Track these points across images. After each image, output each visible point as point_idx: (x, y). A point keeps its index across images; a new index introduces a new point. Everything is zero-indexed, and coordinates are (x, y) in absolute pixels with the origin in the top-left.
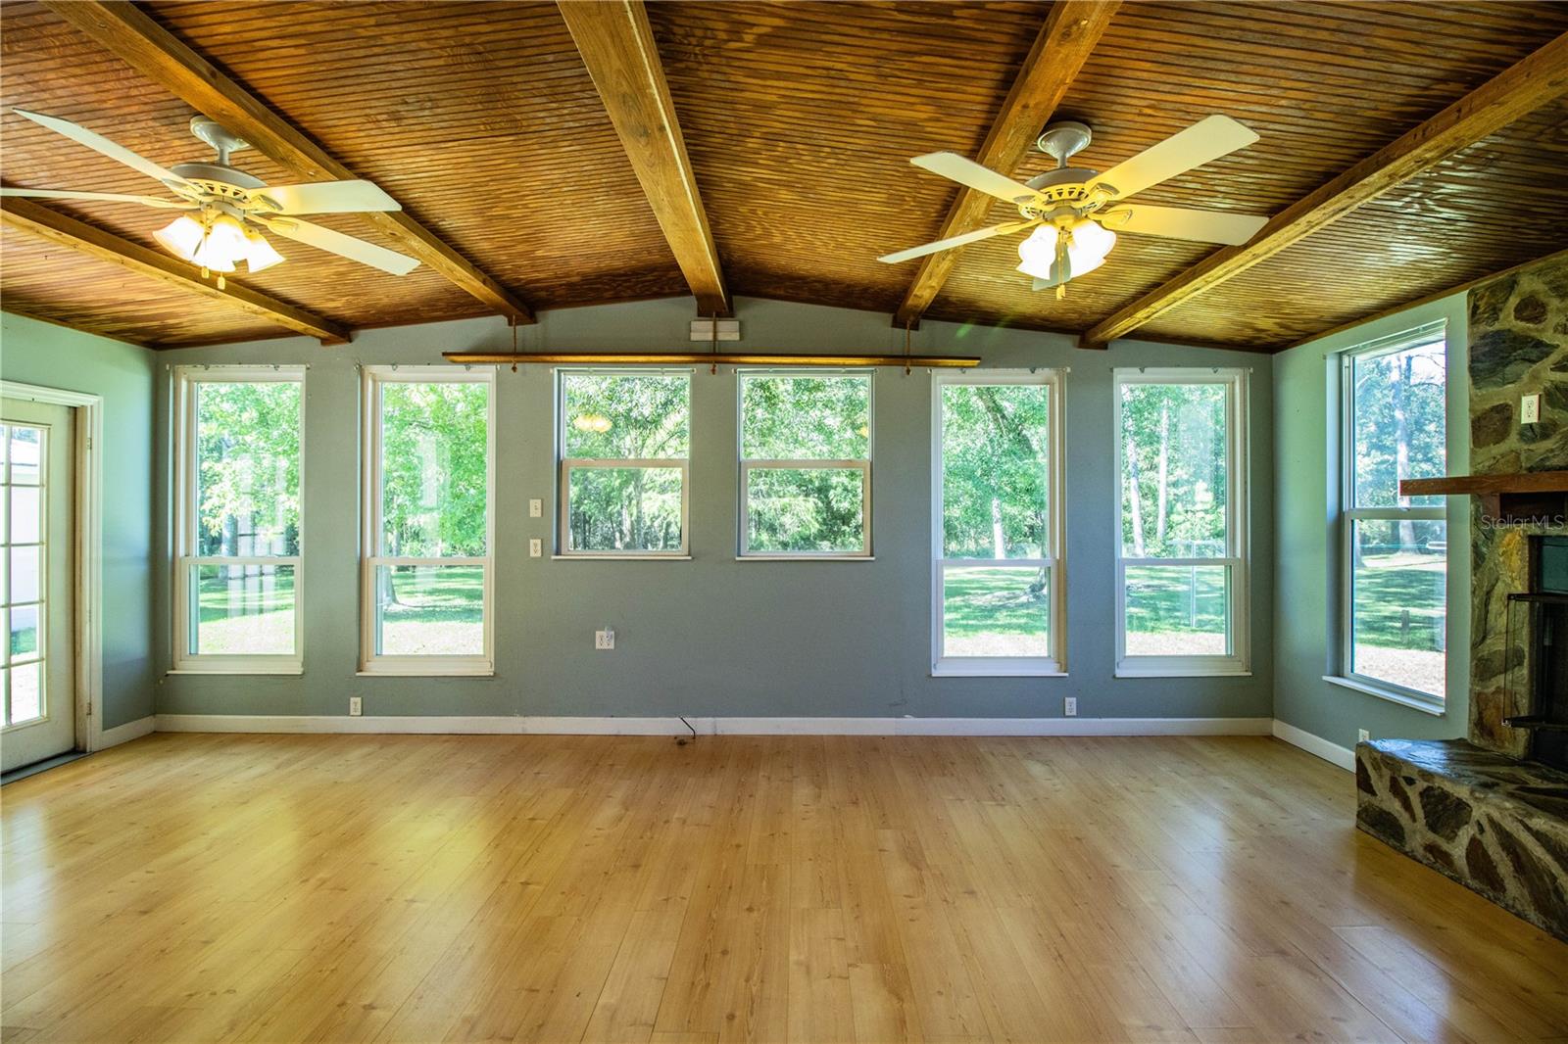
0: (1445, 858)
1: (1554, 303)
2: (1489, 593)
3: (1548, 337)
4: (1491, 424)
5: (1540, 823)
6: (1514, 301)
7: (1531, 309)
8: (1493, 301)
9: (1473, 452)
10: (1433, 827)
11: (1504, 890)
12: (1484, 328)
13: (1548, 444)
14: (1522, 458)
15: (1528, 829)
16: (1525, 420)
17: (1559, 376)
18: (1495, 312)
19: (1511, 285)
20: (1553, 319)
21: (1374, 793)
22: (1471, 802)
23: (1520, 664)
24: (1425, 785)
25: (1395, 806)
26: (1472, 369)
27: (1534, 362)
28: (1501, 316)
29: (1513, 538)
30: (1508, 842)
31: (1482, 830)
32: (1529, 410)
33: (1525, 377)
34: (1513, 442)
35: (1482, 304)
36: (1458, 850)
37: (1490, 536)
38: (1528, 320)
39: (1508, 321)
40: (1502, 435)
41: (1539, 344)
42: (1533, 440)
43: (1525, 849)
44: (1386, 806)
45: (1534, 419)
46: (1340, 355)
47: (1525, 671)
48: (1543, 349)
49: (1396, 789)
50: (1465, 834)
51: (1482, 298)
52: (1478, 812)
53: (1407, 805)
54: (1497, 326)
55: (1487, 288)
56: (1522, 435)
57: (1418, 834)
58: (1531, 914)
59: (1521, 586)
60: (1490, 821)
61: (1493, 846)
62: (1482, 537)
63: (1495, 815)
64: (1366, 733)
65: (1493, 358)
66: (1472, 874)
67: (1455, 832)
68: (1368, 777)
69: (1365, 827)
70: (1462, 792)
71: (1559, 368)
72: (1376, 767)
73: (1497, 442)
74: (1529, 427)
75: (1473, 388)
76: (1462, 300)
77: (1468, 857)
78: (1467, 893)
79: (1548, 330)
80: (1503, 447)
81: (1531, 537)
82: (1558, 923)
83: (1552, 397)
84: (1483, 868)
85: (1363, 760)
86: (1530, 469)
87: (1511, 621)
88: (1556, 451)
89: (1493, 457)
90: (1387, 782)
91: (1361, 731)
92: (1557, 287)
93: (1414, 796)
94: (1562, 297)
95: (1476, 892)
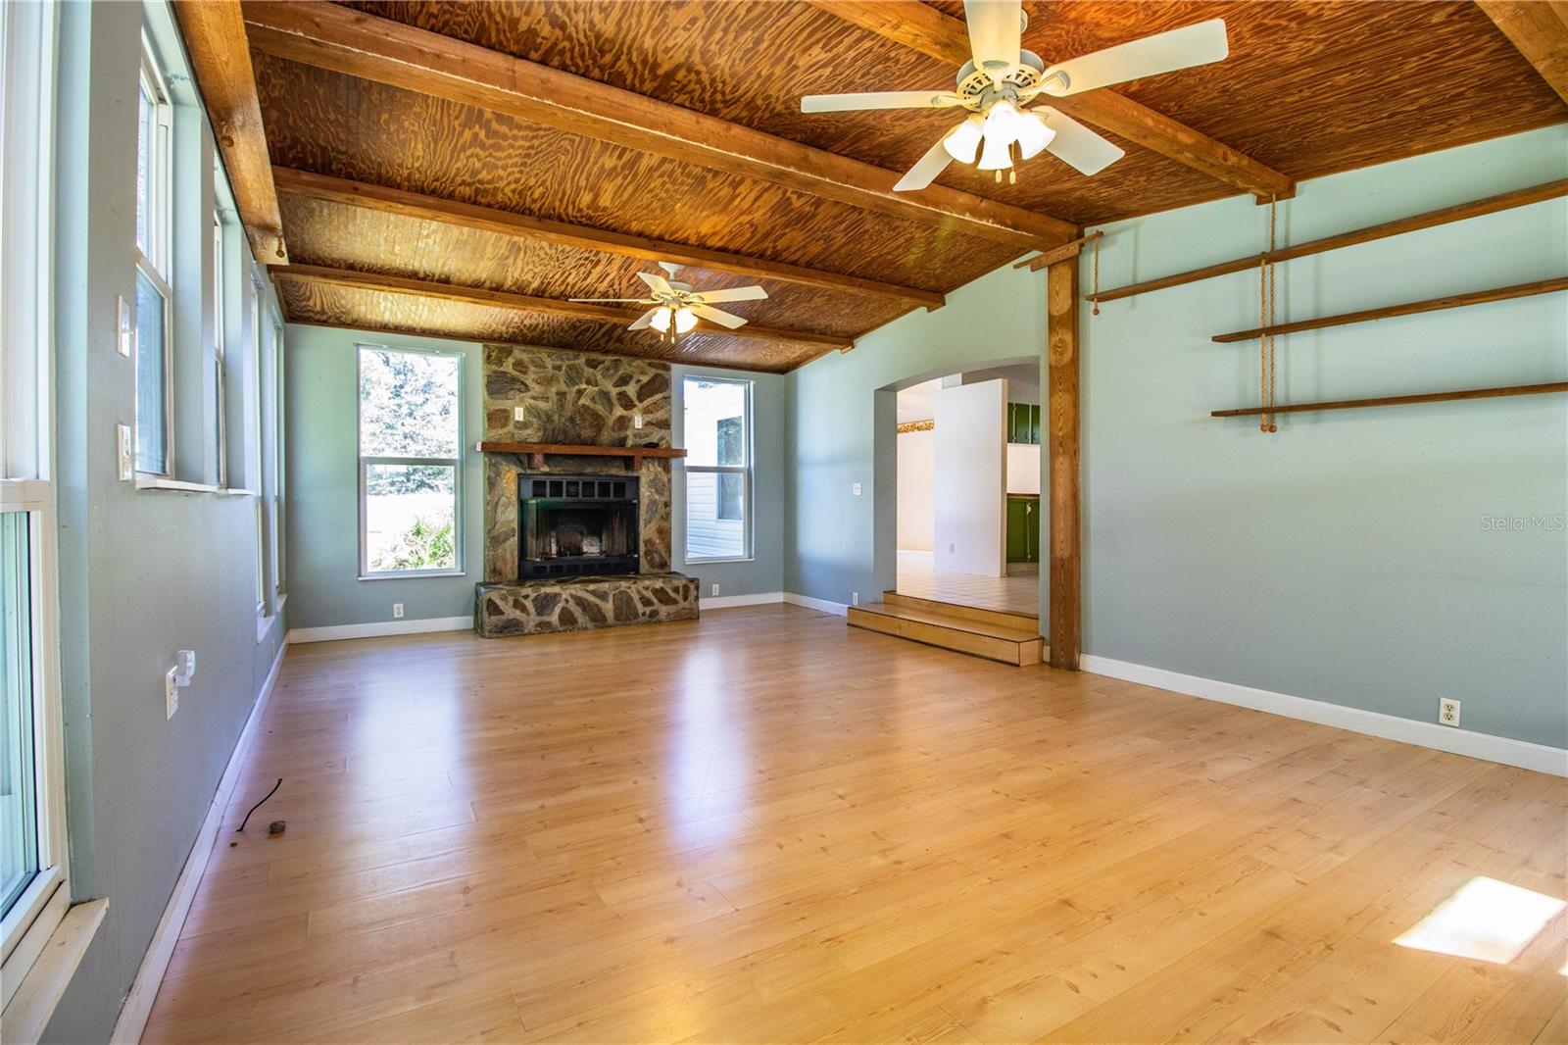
0: (548, 624)
1: (532, 368)
2: (497, 503)
3: (529, 382)
4: (498, 418)
5: (592, 587)
6: (511, 360)
7: (519, 365)
8: (500, 355)
9: (487, 430)
10: (539, 614)
11: (577, 622)
12: (494, 367)
13: (529, 431)
14: (516, 436)
15: (587, 591)
16: (517, 418)
17: (532, 401)
18: (500, 362)
19: (510, 353)
20: (531, 375)
21: (503, 613)
22: (562, 592)
23: (514, 535)
24: (535, 595)
25: (517, 614)
26: (487, 386)
27: (522, 392)
28: (504, 365)
29: (510, 475)
30: (579, 601)
31: (567, 601)
32: (519, 414)
33: (518, 398)
34: (510, 427)
35: (494, 354)
36: (554, 618)
37: (498, 474)
38: (520, 372)
39: (508, 366)
40: (504, 424)
41: (524, 384)
42: (520, 429)
43: (586, 600)
44: (510, 617)
45: (521, 419)
46: (353, 343)
47: (516, 538)
48: (526, 388)
49: (517, 604)
50: (557, 610)
51: (493, 351)
52: (565, 595)
53: (524, 609)
54: (502, 369)
55: (497, 348)
56: (515, 426)
57: (531, 620)
58: (589, 626)
59: (514, 498)
60: (571, 596)
61: (572, 607)
62: (493, 475)
63: (573, 592)
64: (401, 605)
65: (498, 384)
66: (561, 625)
67: (552, 610)
68: (498, 607)
69: (495, 635)
70: (557, 589)
71: (534, 398)
72: (504, 598)
73: (502, 427)
74: (518, 422)
75: (487, 397)
76: (478, 347)
77: (559, 617)
78: (561, 634)
79: (530, 379)
80: (505, 430)
81: (519, 475)
82: (599, 619)
83: (528, 410)
84: (567, 619)
85: (493, 598)
86: (520, 442)
87: (510, 516)
88: (532, 435)
89: (498, 434)
90: (511, 603)
91: (395, 606)
92: (533, 361)
93: (529, 604)
94: (536, 366)
95: (564, 631)
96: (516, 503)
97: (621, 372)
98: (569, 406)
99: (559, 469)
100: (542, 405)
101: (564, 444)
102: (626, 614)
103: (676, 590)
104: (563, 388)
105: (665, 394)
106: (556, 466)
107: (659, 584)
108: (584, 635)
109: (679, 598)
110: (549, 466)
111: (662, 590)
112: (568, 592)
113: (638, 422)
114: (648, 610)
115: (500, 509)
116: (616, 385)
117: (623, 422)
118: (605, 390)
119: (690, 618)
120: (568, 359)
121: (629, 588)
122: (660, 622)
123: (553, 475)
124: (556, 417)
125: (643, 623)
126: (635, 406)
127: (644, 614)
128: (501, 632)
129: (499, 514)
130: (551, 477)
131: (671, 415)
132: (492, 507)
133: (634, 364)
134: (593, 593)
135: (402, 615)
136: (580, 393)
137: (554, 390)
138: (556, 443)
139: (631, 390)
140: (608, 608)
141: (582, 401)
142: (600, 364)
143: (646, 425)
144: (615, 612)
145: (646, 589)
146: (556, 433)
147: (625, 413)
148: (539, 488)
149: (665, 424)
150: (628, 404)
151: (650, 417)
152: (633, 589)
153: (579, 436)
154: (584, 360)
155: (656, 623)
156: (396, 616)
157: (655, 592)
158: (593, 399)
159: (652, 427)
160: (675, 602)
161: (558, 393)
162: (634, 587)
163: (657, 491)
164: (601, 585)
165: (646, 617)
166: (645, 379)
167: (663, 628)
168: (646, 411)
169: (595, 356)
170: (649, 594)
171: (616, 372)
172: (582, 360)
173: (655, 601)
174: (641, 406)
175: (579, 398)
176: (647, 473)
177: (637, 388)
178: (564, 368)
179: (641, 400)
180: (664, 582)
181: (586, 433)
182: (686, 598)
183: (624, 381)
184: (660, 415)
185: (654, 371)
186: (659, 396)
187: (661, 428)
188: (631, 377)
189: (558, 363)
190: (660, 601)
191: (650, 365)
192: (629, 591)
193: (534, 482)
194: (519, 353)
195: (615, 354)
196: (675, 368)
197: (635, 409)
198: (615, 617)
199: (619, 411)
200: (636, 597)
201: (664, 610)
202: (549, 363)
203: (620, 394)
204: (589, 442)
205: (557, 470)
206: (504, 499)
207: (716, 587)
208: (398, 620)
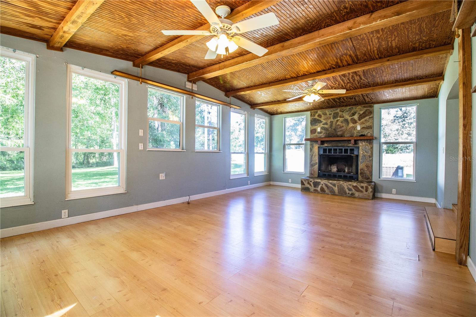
0: (317, 190)
1: (323, 116)
2: (312, 155)
3: (322, 120)
4: (313, 131)
5: (330, 181)
6: (317, 114)
9: (310, 135)
10: (315, 187)
11: (326, 192)
12: (313, 117)
13: (322, 134)
14: (318, 136)
15: (329, 183)
16: (318, 131)
17: (323, 125)
18: (314, 115)
19: (317, 112)
20: (323, 118)
21: (305, 185)
22: (321, 182)
23: (317, 164)
24: (313, 181)
25: (308, 186)
26: (311, 123)
27: (320, 123)
29: (316, 147)
30: (326, 185)
31: (322, 185)
32: (319, 130)
33: (319, 125)
34: (316, 134)
35: (312, 114)
36: (319, 189)
37: (313, 147)
38: (319, 117)
39: (316, 117)
40: (315, 133)
41: (321, 121)
42: (319, 134)
43: (328, 185)
44: (307, 186)
45: (320, 131)
46: (285, 118)
48: (321, 122)
49: (308, 183)
50: (320, 187)
52: (322, 183)
53: (310, 185)
54: (315, 118)
55: (313, 112)
57: (312, 188)
58: (329, 193)
59: (317, 154)
60: (324, 183)
61: (324, 186)
62: (311, 147)
63: (325, 182)
65: (314, 122)
66: (321, 192)
67: (318, 187)
68: (304, 183)
69: (303, 190)
70: (319, 181)
71: (323, 124)
72: (305, 181)
73: (314, 134)
74: (319, 132)
75: (311, 126)
76: (309, 113)
77: (320, 189)
78: (320, 194)
79: (322, 119)
80: (315, 134)
81: (319, 147)
82: (333, 193)
83: (322, 128)
84: (322, 190)
85: (303, 180)
86: (319, 138)
87: (316, 159)
88: (322, 135)
89: (314, 136)
90: (307, 183)
91: (290, 179)
92: (323, 114)
93: (312, 183)
94: (324, 115)
95: (322, 193)
96: (318, 155)
97: (352, 112)
98: (334, 125)
99: (330, 145)
100: (326, 126)
101: (332, 137)
102: (342, 193)
103: (362, 187)
104: (332, 120)
105: (371, 116)
106: (329, 144)
107: (355, 184)
108: (327, 196)
109: (364, 190)
110: (327, 144)
111: (356, 186)
112: (323, 182)
113: (359, 128)
114: (350, 192)
115: (313, 157)
116: (350, 116)
117: (354, 128)
118: (346, 119)
119: (368, 199)
120: (334, 111)
121: (343, 184)
122: (355, 197)
123: (328, 147)
124: (330, 129)
125: (348, 197)
126: (357, 122)
127: (349, 193)
128: (304, 190)
129: (313, 158)
130: (329, 147)
131: (373, 124)
132: (312, 156)
133: (357, 108)
134: (331, 183)
135: (291, 182)
136: (337, 121)
137: (329, 121)
138: (330, 137)
139: (356, 117)
140: (336, 189)
141: (338, 123)
142: (345, 110)
143: (362, 128)
144: (338, 191)
145: (350, 185)
146: (330, 134)
147: (353, 125)
148: (325, 150)
149: (371, 127)
150: (355, 122)
151: (364, 126)
152: (346, 185)
153: (337, 134)
154: (339, 110)
155: (353, 197)
156: (290, 182)
157: (354, 187)
158: (342, 122)
159: (365, 129)
160: (362, 192)
161: (331, 122)
162: (345, 184)
163: (366, 152)
164: (333, 181)
165: (350, 195)
166: (361, 112)
167: (356, 200)
168: (361, 124)
169: (343, 108)
170: (351, 187)
171: (350, 112)
172: (338, 111)
173: (353, 190)
174: (360, 122)
175: (337, 123)
176: (362, 146)
177: (358, 116)
178: (332, 114)
179: (359, 120)
180: (357, 184)
181: (339, 133)
182: (366, 191)
183: (354, 114)
184: (368, 124)
185: (366, 109)
186: (367, 117)
187: (368, 129)
188: (356, 113)
189: (331, 113)
190: (355, 190)
191: (364, 107)
192: (343, 185)
193: (323, 149)
194: (319, 112)
195: (350, 105)
196: (376, 106)
197: (357, 123)
198: (338, 193)
199: (351, 125)
200: (346, 188)
201: (357, 194)
202: (328, 113)
203: (352, 119)
204: (340, 136)
205: (329, 145)
206: (314, 154)
207: (394, 191)
208: (290, 183)
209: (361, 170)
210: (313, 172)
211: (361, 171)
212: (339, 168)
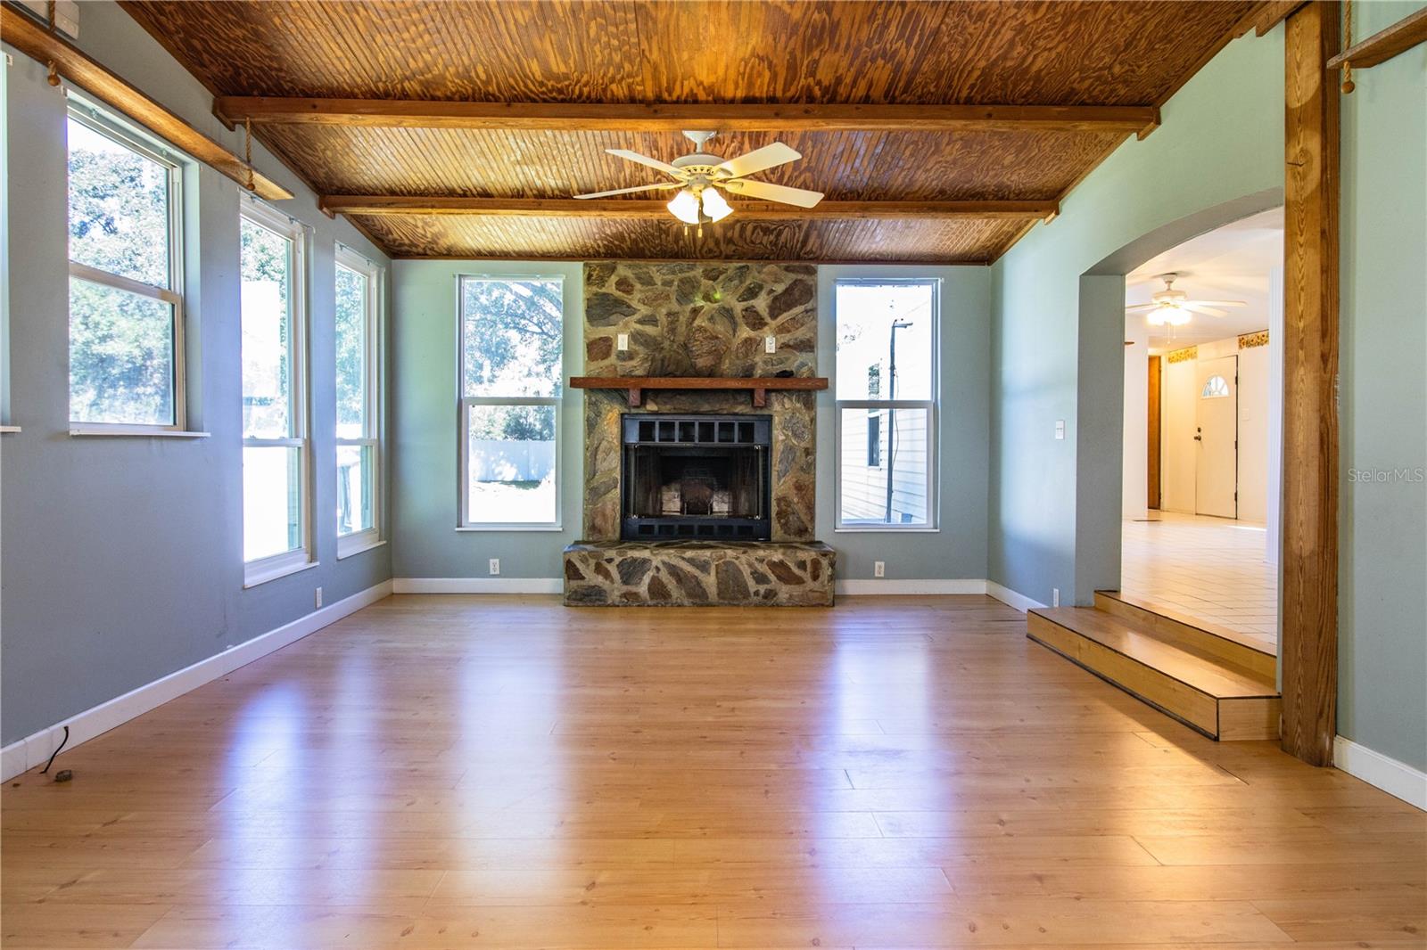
0: (636, 595)
1: (638, 286)
2: (597, 448)
3: (634, 304)
4: (598, 348)
5: (689, 554)
6: (614, 279)
7: (623, 284)
8: (601, 274)
9: (587, 364)
10: (625, 582)
11: (670, 596)
12: (595, 289)
13: (633, 363)
14: (618, 369)
15: (683, 559)
16: (620, 348)
17: (639, 327)
18: (602, 281)
19: (613, 269)
20: (637, 295)
21: (583, 578)
22: (652, 558)
23: (616, 487)
24: (621, 559)
25: (600, 580)
26: (588, 312)
27: (627, 316)
28: (606, 285)
29: (611, 415)
30: (674, 571)
31: (658, 569)
32: (622, 343)
33: (621, 323)
34: (612, 359)
35: (595, 274)
36: (642, 589)
37: (598, 414)
38: (624, 291)
39: (610, 287)
40: (606, 355)
41: (629, 306)
42: (624, 360)
43: (681, 570)
44: (592, 584)
45: (625, 348)
46: (460, 276)
47: (618, 490)
48: (631, 311)
49: (599, 569)
50: (647, 579)
51: (595, 270)
52: (656, 561)
53: (607, 575)
54: (604, 290)
55: (599, 265)
56: (618, 356)
57: (615, 589)
58: (686, 603)
59: (616, 442)
60: (664, 563)
61: (664, 576)
62: (593, 415)
63: (666, 559)
64: (497, 561)
65: (602, 308)
66: (652, 599)
67: (641, 579)
68: (577, 570)
69: (574, 603)
70: (646, 554)
71: (640, 322)
72: (584, 560)
73: (603, 359)
74: (622, 352)
75: (587, 325)
76: (578, 267)
77: (649, 589)
78: (650, 609)
79: (634, 300)
80: (607, 362)
81: (622, 415)
82: (699, 597)
83: (634, 337)
84: (657, 590)
85: (572, 560)
86: (623, 376)
87: (612, 464)
88: (638, 367)
89: (600, 367)
90: (592, 567)
91: (491, 561)
92: (639, 278)
93: (612, 569)
94: (643, 284)
95: (656, 606)
96: (619, 448)
97: (748, 282)
98: (682, 329)
99: (668, 407)
100: (649, 330)
101: (675, 376)
102: (733, 593)
103: (802, 565)
104: (675, 307)
105: (809, 306)
106: (666, 403)
107: (777, 556)
108: (678, 613)
109: (807, 576)
110: (657, 404)
111: (782, 563)
112: (659, 558)
113: (770, 345)
114: (762, 589)
115: (600, 456)
116: (743, 299)
117: (752, 345)
118: (727, 306)
119: (823, 605)
120: (681, 271)
121: (737, 558)
122: (778, 606)
123: (662, 414)
124: (666, 344)
125: (756, 606)
126: (766, 324)
127: (757, 593)
128: (581, 600)
129: (598, 462)
130: (661, 417)
131: (816, 334)
132: (592, 453)
133: (764, 270)
134: (691, 561)
135: (498, 572)
136: (696, 311)
137: (664, 311)
138: (666, 376)
139: (761, 304)
140: (710, 581)
141: (697, 322)
142: (721, 273)
143: (781, 348)
144: (718, 587)
145: (761, 561)
146: (666, 363)
147: (752, 334)
148: (646, 429)
149: (808, 346)
150: (757, 322)
151: (786, 338)
152: (744, 560)
153: (693, 366)
154: (701, 270)
155: (773, 606)
156: (492, 572)
157: (773, 566)
158: (711, 319)
159: (789, 350)
160: (800, 581)
161: (669, 314)
162: (744, 558)
163: (795, 435)
164: (700, 552)
165: (760, 598)
166: (780, 288)
167: (783, 614)
168: (782, 330)
169: (715, 264)
170: (763, 568)
171: (741, 282)
172: (698, 271)
173: (772, 577)
174: (773, 323)
175: (694, 319)
176: (782, 410)
177: (769, 301)
178: (676, 283)
179: (774, 316)
180: (784, 554)
181: (702, 362)
182: (815, 577)
183: (752, 293)
184: (801, 334)
185: (793, 276)
186: (798, 309)
187: (801, 351)
188: (761, 287)
189: (670, 277)
190: (779, 578)
191: (787, 269)
192: (737, 562)
193: (640, 423)
194: (623, 269)
195: (740, 259)
196: (824, 270)
197: (766, 328)
198: (718, 594)
199: (745, 332)
200: (746, 571)
201: (784, 592)
202: (658, 279)
203: (746, 310)
204: (707, 373)
205: (667, 408)
206: (604, 443)
207: (879, 566)
208: (494, 576)
209: (779, 500)
210: (599, 521)
211: (778, 505)
212: (687, 498)
